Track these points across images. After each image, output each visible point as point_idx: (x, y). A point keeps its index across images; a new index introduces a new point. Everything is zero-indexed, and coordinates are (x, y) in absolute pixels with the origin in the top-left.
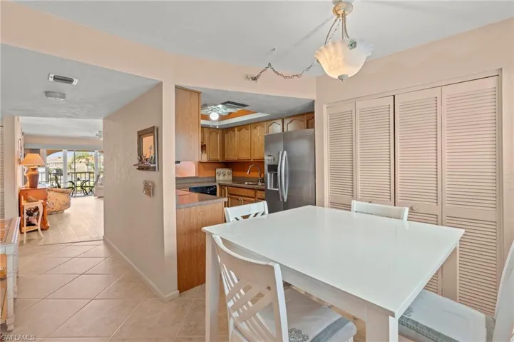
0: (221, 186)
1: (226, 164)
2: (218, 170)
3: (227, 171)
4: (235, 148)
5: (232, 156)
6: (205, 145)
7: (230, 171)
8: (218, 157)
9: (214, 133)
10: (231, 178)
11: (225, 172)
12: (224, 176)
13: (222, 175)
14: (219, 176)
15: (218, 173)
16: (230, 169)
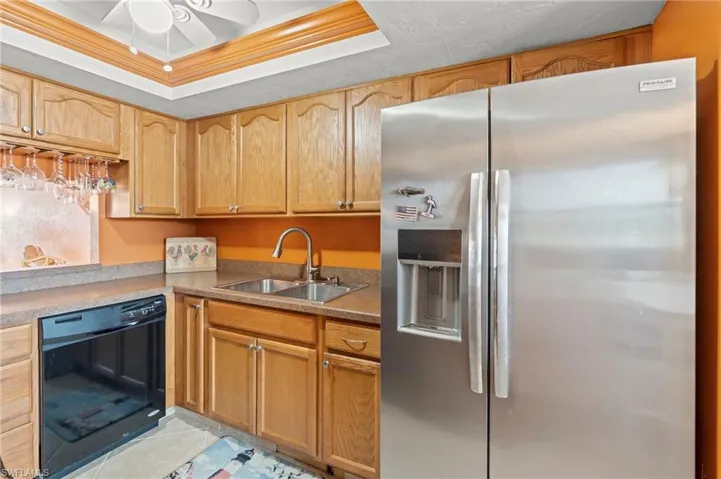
0: (181, 296)
1: (200, 226)
2: (171, 243)
3: (201, 243)
4: (228, 179)
5: (216, 202)
6: (124, 163)
7: (211, 244)
8: (175, 205)
9: (159, 130)
10: (213, 263)
11: (195, 247)
12: (192, 258)
13: (185, 256)
14: (176, 258)
15: (172, 250)
16: (210, 240)
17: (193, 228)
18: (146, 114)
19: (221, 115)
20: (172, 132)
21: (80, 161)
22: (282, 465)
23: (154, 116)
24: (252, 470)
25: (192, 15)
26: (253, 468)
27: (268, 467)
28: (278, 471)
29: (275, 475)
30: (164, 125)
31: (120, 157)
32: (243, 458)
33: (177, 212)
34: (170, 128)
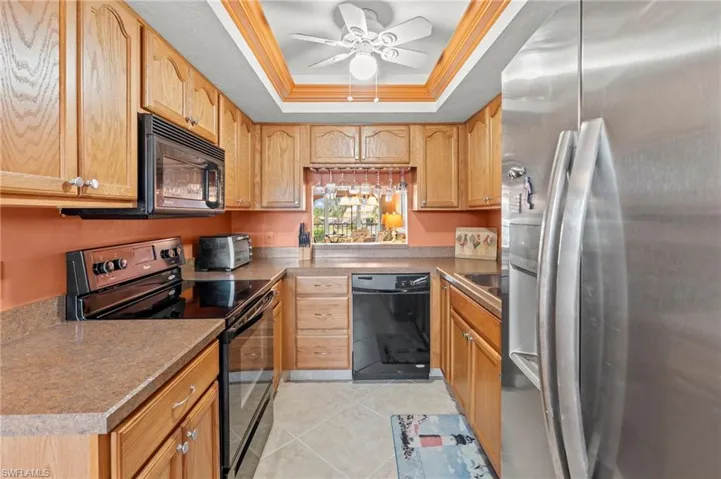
2: (459, 232)
3: (483, 233)
7: (492, 234)
8: (452, 199)
9: (439, 137)
10: (494, 253)
11: (479, 236)
12: (476, 245)
13: (470, 244)
14: (462, 245)
15: (460, 238)
16: (491, 231)
17: (474, 218)
18: (428, 127)
19: (478, 112)
20: (450, 137)
21: (387, 173)
22: (486, 469)
23: (434, 128)
24: (459, 453)
25: (398, 50)
26: (462, 453)
27: (473, 462)
28: (479, 472)
29: (474, 472)
30: (445, 133)
31: (411, 165)
32: (461, 440)
33: (455, 204)
34: (448, 133)
